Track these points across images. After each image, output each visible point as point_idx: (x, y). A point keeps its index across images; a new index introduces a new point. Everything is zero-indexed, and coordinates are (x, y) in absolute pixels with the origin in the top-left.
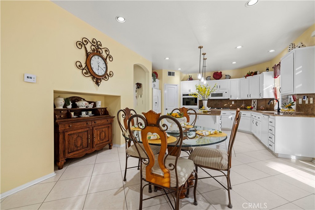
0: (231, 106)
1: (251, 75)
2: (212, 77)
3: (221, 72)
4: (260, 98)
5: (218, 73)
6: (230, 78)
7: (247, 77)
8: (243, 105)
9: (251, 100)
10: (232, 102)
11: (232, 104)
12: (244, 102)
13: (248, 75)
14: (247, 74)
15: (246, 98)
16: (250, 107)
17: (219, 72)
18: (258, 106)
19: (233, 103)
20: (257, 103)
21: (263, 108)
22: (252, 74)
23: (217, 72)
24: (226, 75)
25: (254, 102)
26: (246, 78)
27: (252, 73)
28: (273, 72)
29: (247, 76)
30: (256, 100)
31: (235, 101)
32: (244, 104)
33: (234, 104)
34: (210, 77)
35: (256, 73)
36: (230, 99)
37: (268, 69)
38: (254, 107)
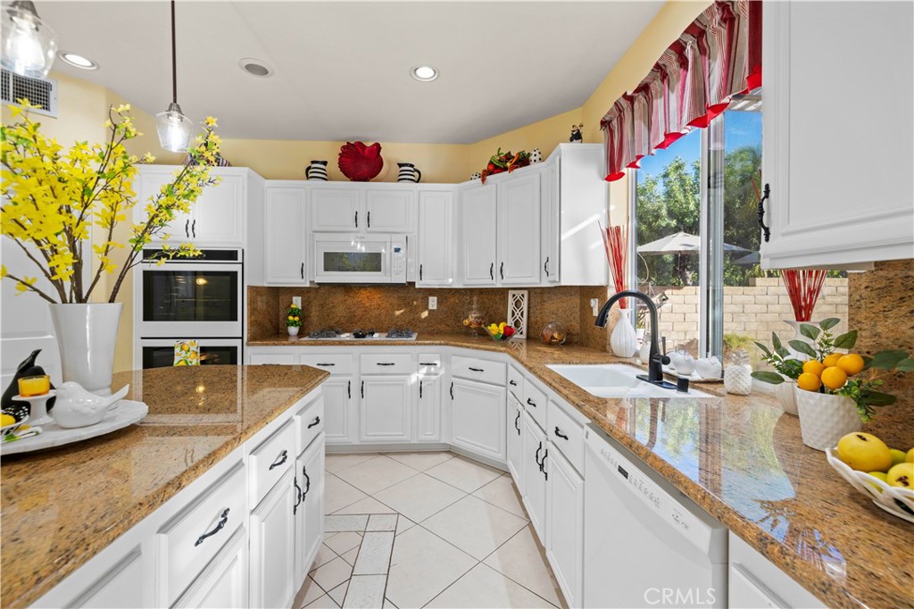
0: (425, 314)
1: (505, 169)
2: (333, 166)
3: (377, 147)
4: (545, 284)
5: (364, 147)
6: (418, 182)
7: (489, 178)
8: (472, 318)
9: (503, 292)
10: (431, 298)
11: (430, 308)
12: (475, 298)
13: (491, 168)
14: (491, 163)
15: (483, 281)
16: (502, 325)
17: (369, 144)
18: (533, 319)
19: (433, 303)
20: (529, 308)
21: (556, 335)
22: (508, 164)
23: (360, 144)
24: (400, 165)
25: (518, 304)
26: (483, 180)
27: (508, 157)
28: (601, 150)
29: (489, 172)
30: (526, 293)
31: (442, 293)
32: (479, 310)
33: (435, 308)
34: (325, 163)
35: (523, 161)
36: (417, 286)
37: (577, 136)
38: (517, 324)
